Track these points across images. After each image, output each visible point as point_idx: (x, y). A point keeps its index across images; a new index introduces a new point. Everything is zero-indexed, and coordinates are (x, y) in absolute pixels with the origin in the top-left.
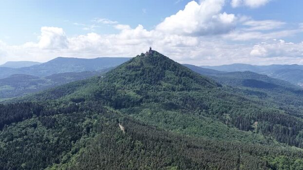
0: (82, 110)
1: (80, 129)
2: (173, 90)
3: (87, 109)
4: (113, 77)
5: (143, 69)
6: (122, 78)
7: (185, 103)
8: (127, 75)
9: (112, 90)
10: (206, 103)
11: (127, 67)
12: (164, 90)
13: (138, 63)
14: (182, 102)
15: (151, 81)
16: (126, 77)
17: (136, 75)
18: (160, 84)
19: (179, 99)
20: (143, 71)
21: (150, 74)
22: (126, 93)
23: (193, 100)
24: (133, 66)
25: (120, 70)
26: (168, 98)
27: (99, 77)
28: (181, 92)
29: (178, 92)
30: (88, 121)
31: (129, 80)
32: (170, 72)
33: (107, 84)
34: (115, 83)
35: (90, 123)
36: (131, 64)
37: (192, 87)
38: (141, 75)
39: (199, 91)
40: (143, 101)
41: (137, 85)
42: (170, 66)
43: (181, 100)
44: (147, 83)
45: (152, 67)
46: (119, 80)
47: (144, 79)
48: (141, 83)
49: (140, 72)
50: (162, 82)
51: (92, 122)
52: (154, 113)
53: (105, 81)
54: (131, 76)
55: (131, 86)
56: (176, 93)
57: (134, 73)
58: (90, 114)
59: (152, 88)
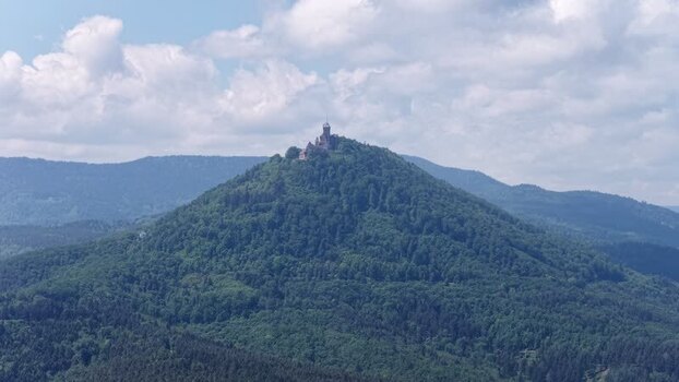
0: (70, 316)
1: (66, 354)
2: (378, 275)
3: (85, 315)
4: (177, 233)
5: (279, 206)
6: (204, 235)
7: (406, 318)
8: (223, 227)
9: (167, 274)
10: (480, 319)
11: (227, 201)
12: (345, 274)
13: (267, 184)
14: (395, 312)
15: (305, 244)
16: (221, 234)
17: (255, 226)
18: (334, 258)
19: (387, 303)
20: (281, 212)
21: (303, 222)
22: (211, 284)
23: (438, 309)
24: (247, 196)
25: (205, 208)
26: (351, 301)
27: (133, 237)
28: (400, 284)
29: (390, 285)
30: (85, 339)
31: (230, 244)
32: (380, 215)
33: (152, 256)
34: (182, 254)
35: (91, 344)
36: (242, 188)
37: (452, 270)
38: (272, 225)
39: (470, 281)
40: (260, 303)
41: (254, 259)
42: (384, 197)
43: (394, 307)
44: (290, 252)
45: (315, 197)
46: (194, 242)
47: (280, 240)
48: (269, 253)
49: (268, 216)
50: (344, 252)
51: (96, 342)
52: (283, 336)
53: (150, 248)
54: (238, 228)
55: (233, 261)
56: (383, 288)
57: (249, 218)
58: (93, 326)
59: (304, 271)
